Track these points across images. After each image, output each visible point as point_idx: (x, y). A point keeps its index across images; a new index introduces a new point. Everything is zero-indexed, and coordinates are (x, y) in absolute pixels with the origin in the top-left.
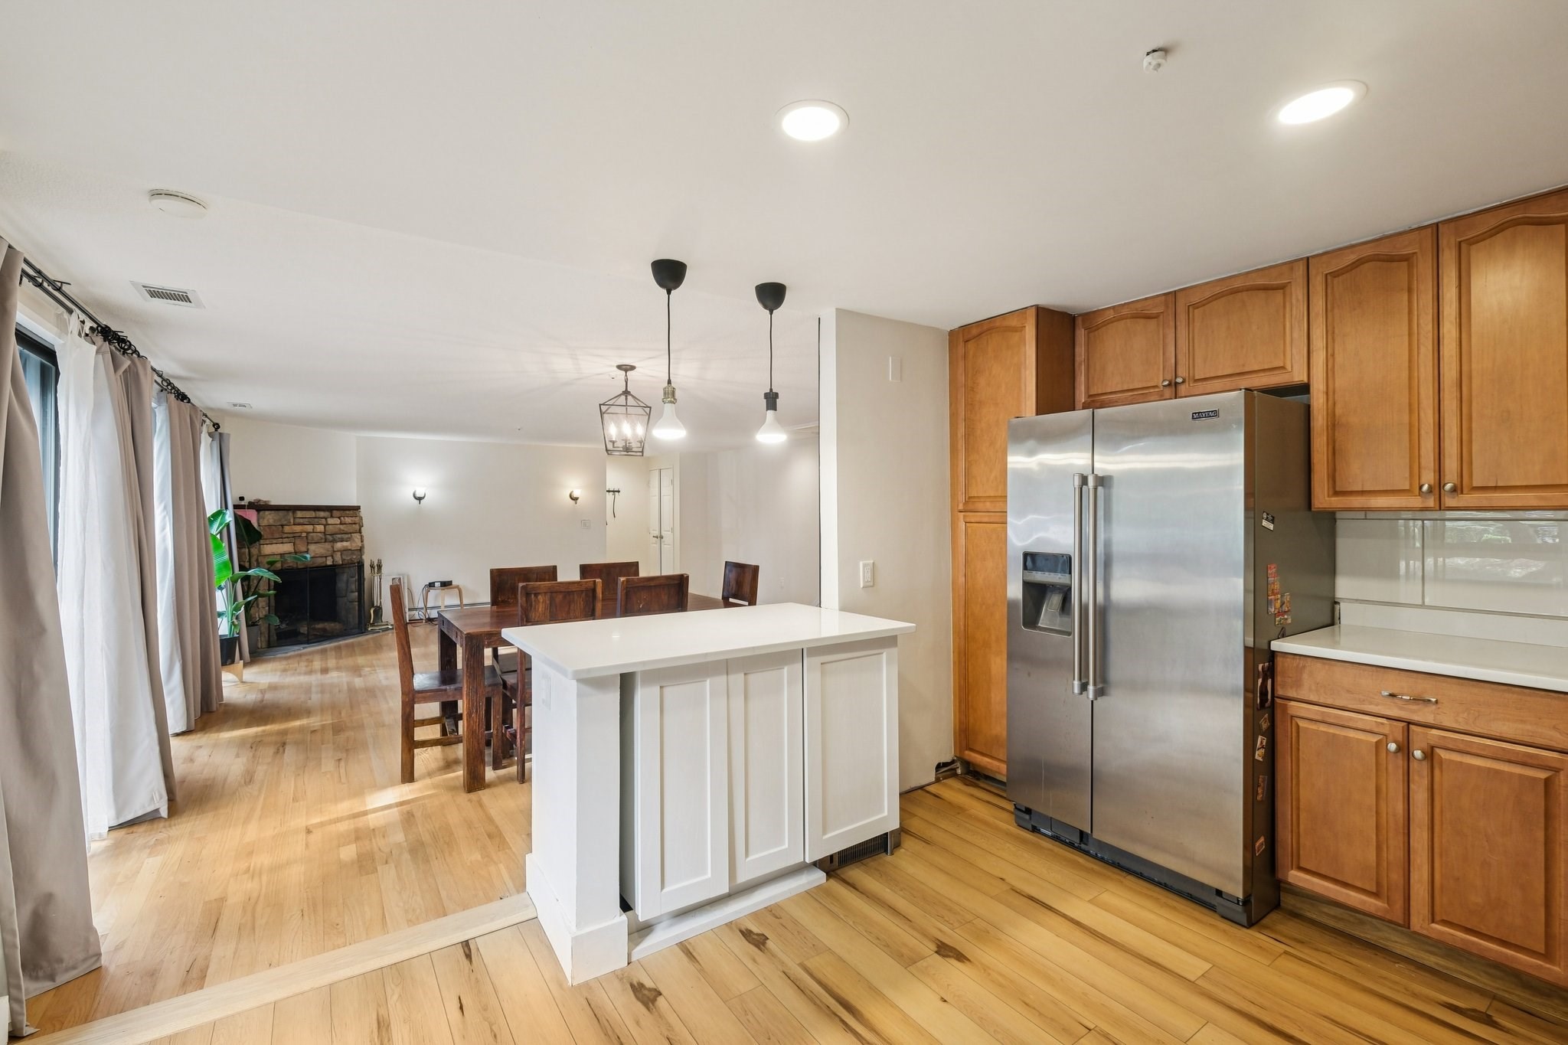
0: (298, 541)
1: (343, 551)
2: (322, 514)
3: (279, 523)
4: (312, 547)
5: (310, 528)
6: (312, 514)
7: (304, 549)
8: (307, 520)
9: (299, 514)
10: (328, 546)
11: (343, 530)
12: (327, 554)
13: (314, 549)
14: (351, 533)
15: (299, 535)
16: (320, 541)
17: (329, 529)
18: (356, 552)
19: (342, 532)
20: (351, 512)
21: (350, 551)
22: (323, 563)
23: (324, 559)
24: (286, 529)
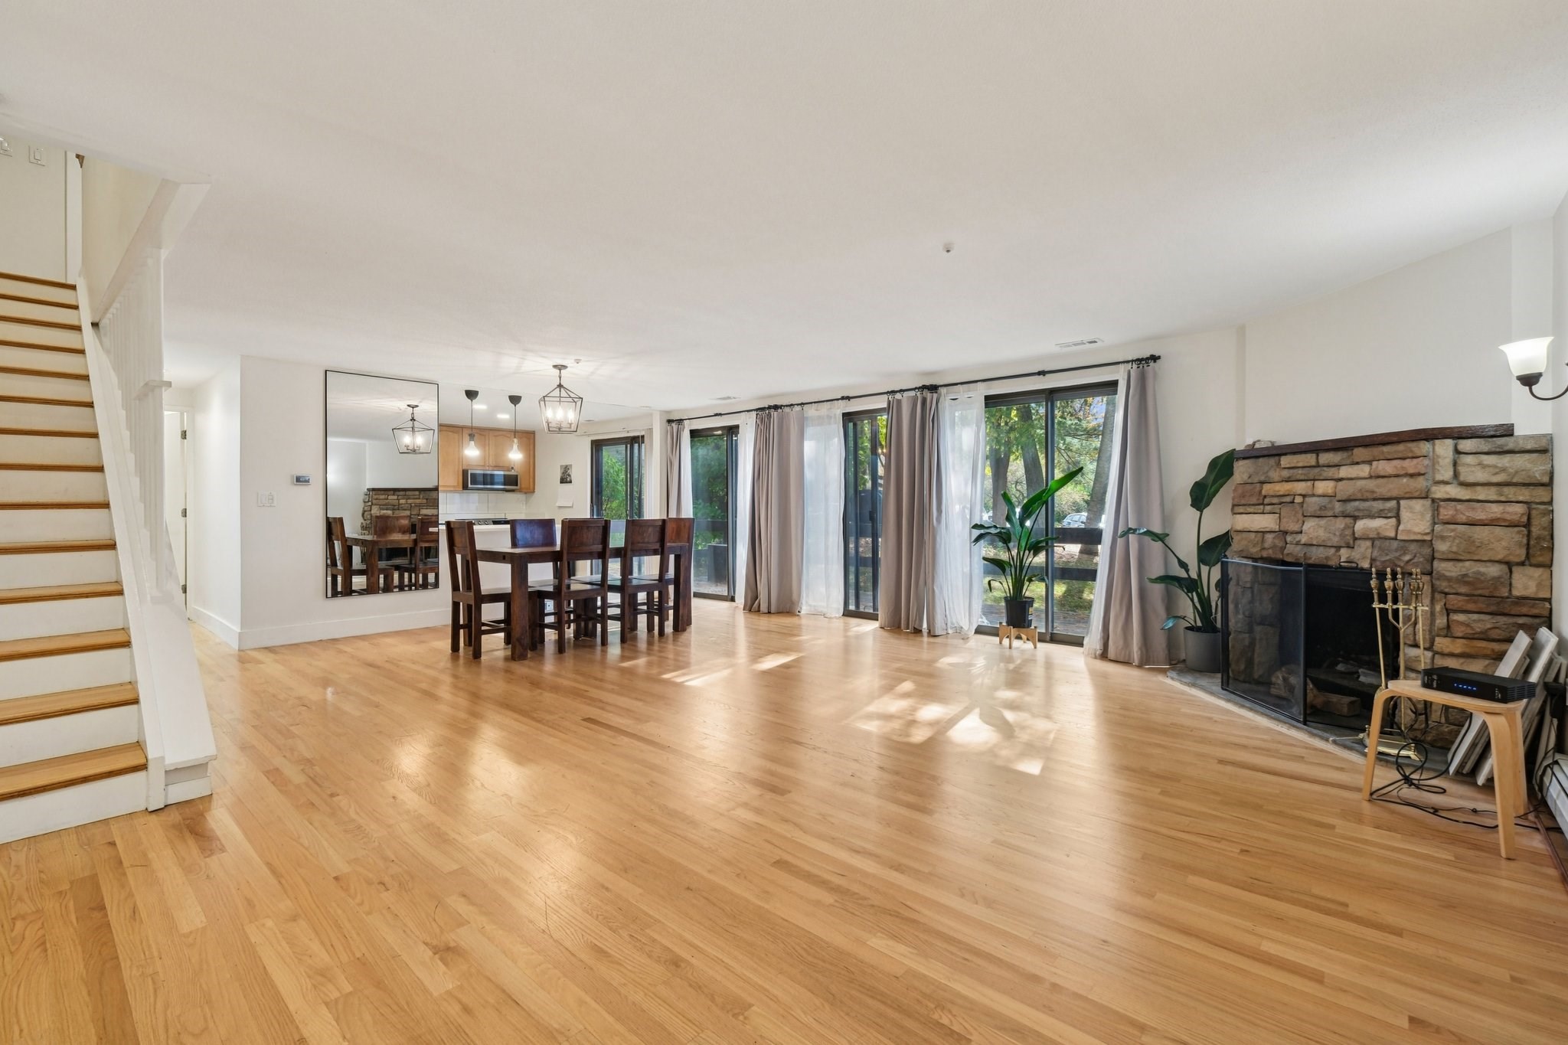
0: (1285, 511)
1: (1376, 539)
2: (1325, 458)
3: (1256, 480)
4: (1310, 525)
5: (1301, 487)
6: (1310, 459)
7: (1296, 528)
8: (1300, 471)
9: (1285, 461)
10: (1340, 523)
11: (1373, 492)
12: (1335, 541)
13: (1313, 530)
14: (1398, 499)
15: (1288, 499)
16: (1323, 513)
17: (1345, 489)
18: (1413, 547)
19: (1369, 495)
20: (1401, 447)
21: (1395, 544)
22: (1327, 558)
23: (1333, 550)
24: (1267, 489)
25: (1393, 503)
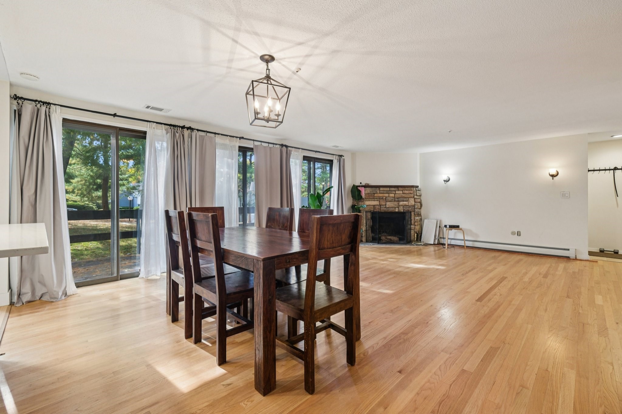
0: (381, 200)
1: (404, 206)
2: (393, 189)
3: (372, 193)
4: (388, 203)
6: (388, 189)
7: (384, 204)
8: (385, 191)
9: (381, 189)
10: (396, 203)
11: (404, 196)
12: (395, 207)
13: (389, 204)
14: (408, 198)
15: (382, 198)
16: (392, 201)
17: (397, 196)
18: (411, 207)
19: (403, 197)
20: (409, 188)
21: (408, 206)
22: (393, 210)
23: (394, 209)
24: (376, 195)
25: (408, 199)
